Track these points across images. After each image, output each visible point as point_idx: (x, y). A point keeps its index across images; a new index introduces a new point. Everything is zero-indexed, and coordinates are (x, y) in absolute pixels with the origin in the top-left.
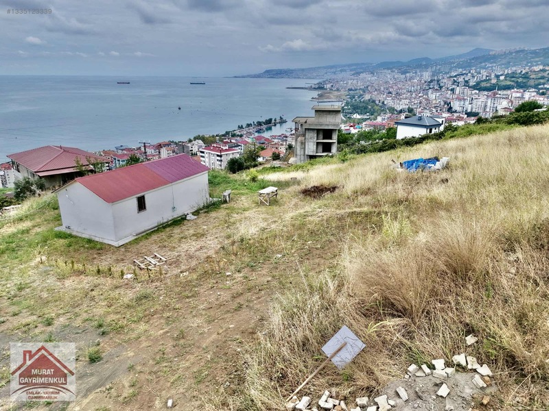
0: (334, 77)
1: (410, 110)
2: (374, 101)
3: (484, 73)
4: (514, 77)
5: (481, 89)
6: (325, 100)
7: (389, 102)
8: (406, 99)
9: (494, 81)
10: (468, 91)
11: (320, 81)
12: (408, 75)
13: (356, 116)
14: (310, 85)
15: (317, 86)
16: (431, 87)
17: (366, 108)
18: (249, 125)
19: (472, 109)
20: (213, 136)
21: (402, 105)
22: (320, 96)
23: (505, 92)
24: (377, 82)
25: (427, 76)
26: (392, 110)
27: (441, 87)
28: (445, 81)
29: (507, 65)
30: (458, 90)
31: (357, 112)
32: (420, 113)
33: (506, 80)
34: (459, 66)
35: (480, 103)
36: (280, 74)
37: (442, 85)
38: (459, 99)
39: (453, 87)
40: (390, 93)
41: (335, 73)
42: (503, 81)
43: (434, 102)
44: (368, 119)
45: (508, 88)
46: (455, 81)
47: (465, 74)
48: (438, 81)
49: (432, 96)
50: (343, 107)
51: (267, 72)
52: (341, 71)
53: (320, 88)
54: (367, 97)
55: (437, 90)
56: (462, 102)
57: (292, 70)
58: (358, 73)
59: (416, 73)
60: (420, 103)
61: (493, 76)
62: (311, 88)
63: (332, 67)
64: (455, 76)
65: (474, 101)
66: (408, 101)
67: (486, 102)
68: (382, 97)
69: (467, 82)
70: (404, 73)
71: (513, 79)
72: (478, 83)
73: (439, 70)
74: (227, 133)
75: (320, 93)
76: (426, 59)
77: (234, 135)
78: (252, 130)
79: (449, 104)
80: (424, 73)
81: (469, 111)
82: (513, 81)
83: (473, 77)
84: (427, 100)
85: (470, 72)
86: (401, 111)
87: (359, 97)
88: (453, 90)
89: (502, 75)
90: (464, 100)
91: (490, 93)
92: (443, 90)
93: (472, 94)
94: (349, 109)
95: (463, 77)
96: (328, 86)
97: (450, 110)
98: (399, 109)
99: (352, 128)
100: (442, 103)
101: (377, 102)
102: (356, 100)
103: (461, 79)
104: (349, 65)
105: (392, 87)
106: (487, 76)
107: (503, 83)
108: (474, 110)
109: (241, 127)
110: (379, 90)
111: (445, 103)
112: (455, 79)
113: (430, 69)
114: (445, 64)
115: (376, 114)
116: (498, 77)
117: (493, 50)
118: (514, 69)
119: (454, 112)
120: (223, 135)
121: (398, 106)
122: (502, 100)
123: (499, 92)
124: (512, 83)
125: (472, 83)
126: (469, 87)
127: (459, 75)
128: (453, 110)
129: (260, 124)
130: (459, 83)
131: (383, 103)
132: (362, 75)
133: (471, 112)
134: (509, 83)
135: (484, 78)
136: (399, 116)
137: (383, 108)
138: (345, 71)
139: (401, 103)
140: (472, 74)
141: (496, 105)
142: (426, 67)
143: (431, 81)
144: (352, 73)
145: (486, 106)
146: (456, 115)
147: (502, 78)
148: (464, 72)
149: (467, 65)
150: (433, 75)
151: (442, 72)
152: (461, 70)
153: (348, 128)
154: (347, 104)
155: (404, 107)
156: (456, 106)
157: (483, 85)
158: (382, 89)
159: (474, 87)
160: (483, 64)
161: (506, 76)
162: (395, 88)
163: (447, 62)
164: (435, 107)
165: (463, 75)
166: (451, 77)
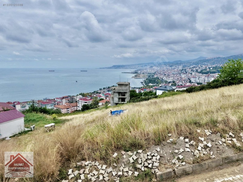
0: (141, 68)
1: (174, 82)
2: (158, 78)
3: (204, 67)
4: (216, 68)
5: (203, 73)
6: (138, 78)
7: (165, 78)
8: (172, 77)
9: (208, 70)
10: (197, 74)
11: (136, 70)
12: (173, 67)
13: (151, 84)
14: (131, 72)
15: (134, 72)
16: (182, 72)
17: (155, 81)
18: (104, 88)
19: (199, 81)
20: (88, 93)
21: (170, 80)
22: (136, 76)
23: (213, 74)
24: (160, 70)
25: (180, 68)
26: (166, 82)
27: (186, 72)
28: (188, 70)
29: (214, 63)
30: (193, 73)
31: (151, 83)
32: (178, 83)
33: (213, 69)
34: (194, 64)
35: (202, 79)
36: (119, 67)
37: (187, 71)
38: (194, 77)
39: (192, 72)
40: (165, 75)
41: (142, 67)
42: (212, 70)
43: (184, 78)
44: (155, 86)
45: (214, 73)
46: (192, 70)
47: (196, 67)
48: (185, 70)
49: (183, 76)
50: (145, 81)
51: (114, 66)
52: (145, 66)
53: (136, 73)
54: (155, 76)
55: (185, 73)
56: (195, 79)
57: (125, 66)
58: (152, 67)
59: (176, 66)
60: (178, 79)
61: (208, 68)
62: (132, 73)
63: (141, 64)
64: (192, 68)
65: (200, 78)
66: (173, 78)
67: (205, 79)
68: (162, 76)
69: (197, 70)
70: (171, 66)
71: (216, 69)
72: (202, 71)
73: (186, 65)
74: (95, 92)
75: (135, 75)
76: (180, 61)
77: (97, 93)
78: (105, 90)
79: (190, 79)
80: (180, 67)
81: (198, 82)
82: (216, 70)
83: (200, 68)
84: (180, 77)
85: (198, 66)
86: (170, 82)
87: (152, 76)
88: (191, 73)
89: (211, 67)
90: (196, 78)
91: (207, 75)
92: (187, 73)
93: (199, 75)
94: (148, 81)
95: (195, 68)
96: (139, 72)
97: (190, 82)
98: (169, 81)
99: (142, 91)
100: (187, 79)
101: (160, 79)
102: (151, 78)
103: (194, 69)
104: (148, 64)
105: (166, 72)
106: (205, 68)
107: (212, 71)
108: (200, 82)
109: (101, 89)
110: (161, 73)
111: (188, 79)
112: (192, 69)
113: (182, 65)
114: (188, 63)
115: (159, 83)
116: (209, 68)
117: (207, 58)
118: (216, 65)
119: (192, 83)
120: (92, 93)
121: (168, 80)
122: (211, 78)
123: (211, 74)
124: (216, 71)
125: (199, 71)
126: (198, 72)
127: (194, 67)
128: (192, 82)
129: (109, 88)
130: (194, 71)
131: (162, 79)
132: (154, 67)
133: (199, 83)
134: (214, 71)
135: (204, 69)
136: (168, 84)
137: (162, 81)
138: (147, 66)
139: (170, 79)
140: (199, 67)
141: (209, 80)
142: (180, 64)
143: (182, 70)
144: (150, 66)
145: (205, 80)
146: (192, 84)
147: (211, 69)
148: (196, 66)
149: (197, 63)
150: (183, 67)
151: (187, 66)
152: (194, 65)
153: (140, 90)
154: (147, 79)
155: (171, 80)
156: (193, 80)
157: (204, 71)
158: (162, 73)
159: (200, 72)
160: (204, 63)
161: (213, 68)
162: (167, 72)
163: (189, 62)
164: (184, 81)
165: (195, 67)
166: (190, 68)
